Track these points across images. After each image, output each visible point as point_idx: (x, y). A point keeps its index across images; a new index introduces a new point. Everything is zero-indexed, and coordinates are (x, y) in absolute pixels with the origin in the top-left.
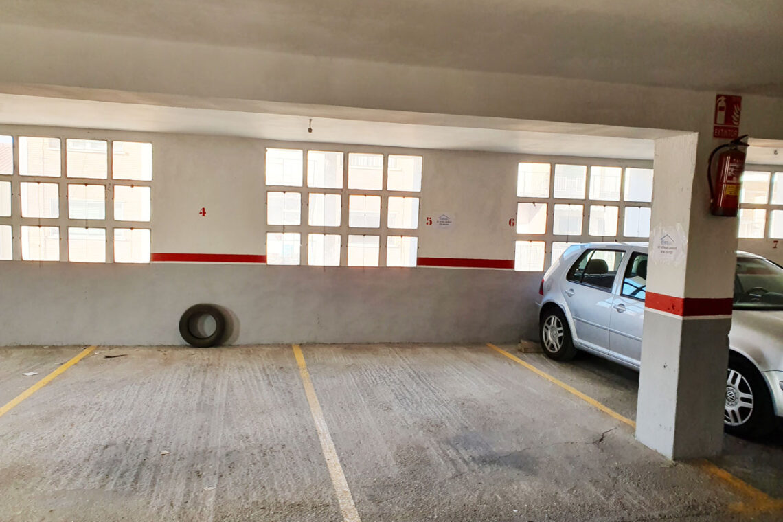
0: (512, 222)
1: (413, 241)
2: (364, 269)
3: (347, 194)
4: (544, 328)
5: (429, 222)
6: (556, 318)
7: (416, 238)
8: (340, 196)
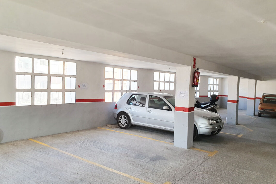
0: (104, 86)
1: (74, 94)
2: (56, 105)
3: (50, 76)
4: (119, 120)
5: (79, 86)
6: (124, 116)
7: (75, 93)
8: (47, 77)
